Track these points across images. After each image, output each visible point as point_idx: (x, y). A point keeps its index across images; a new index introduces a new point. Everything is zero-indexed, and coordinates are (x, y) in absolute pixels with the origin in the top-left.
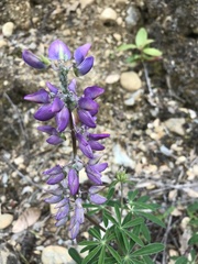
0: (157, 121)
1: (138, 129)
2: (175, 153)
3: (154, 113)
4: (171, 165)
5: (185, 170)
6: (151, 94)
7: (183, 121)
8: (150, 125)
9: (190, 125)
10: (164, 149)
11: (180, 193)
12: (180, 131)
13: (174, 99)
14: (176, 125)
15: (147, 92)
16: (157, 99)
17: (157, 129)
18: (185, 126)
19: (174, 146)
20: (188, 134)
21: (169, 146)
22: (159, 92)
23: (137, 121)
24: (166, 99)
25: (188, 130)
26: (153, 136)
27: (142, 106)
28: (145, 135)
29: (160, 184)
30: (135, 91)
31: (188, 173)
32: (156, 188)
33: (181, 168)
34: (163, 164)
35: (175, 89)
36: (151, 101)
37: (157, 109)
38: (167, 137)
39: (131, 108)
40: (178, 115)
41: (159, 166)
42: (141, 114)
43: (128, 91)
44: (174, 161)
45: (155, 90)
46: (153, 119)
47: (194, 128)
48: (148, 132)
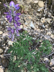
0: (44, 18)
1: (39, 18)
2: (46, 27)
4: (44, 30)
5: (47, 32)
6: (45, 10)
7: (51, 20)
8: (42, 18)
9: (52, 21)
10: (43, 26)
11: (43, 37)
12: (49, 22)
13: (51, 13)
14: (49, 20)
17: (44, 20)
18: (51, 21)
19: (46, 26)
20: (51, 24)
21: (45, 25)
22: (48, 9)
23: (39, 16)
24: (49, 12)
25: (51, 23)
26: (42, 21)
27: (42, 12)
28: (40, 21)
29: (39, 34)
30: (41, 7)
32: (38, 35)
33: (46, 31)
34: (42, 29)
35: (52, 10)
37: (45, 14)
38: (45, 23)
39: (39, 12)
40: (50, 18)
41: (40, 29)
42: (41, 15)
43: (39, 7)
44: (45, 29)
45: (47, 9)
46: (43, 17)
47: (53, 22)
48: (41, 20)
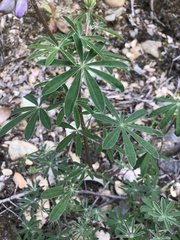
0: (135, 41)
1: (115, 46)
2: (147, 73)
3: (133, 33)
4: (142, 83)
5: (154, 89)
6: (133, 14)
7: (159, 44)
8: (127, 45)
9: (166, 49)
10: (137, 68)
12: (155, 53)
13: (154, 22)
14: (152, 47)
15: (129, 11)
16: (138, 19)
17: (133, 50)
18: (161, 49)
19: (147, 67)
20: (163, 57)
21: (142, 67)
22: (141, 13)
23: (116, 39)
24: (146, 21)
25: (163, 53)
26: (129, 55)
27: (122, 25)
28: (121, 54)
29: (128, 97)
30: (118, 7)
31: (156, 92)
32: (124, 100)
33: (150, 87)
34: (134, 81)
35: (157, 12)
36: (132, 21)
37: (136, 30)
38: (141, 57)
39: (111, 24)
40: (156, 37)
41: (130, 83)
42: (120, 33)
43: (110, 7)
44: (145, 80)
45: (137, 11)
46: (131, 39)
47: (169, 52)
48: (125, 51)
